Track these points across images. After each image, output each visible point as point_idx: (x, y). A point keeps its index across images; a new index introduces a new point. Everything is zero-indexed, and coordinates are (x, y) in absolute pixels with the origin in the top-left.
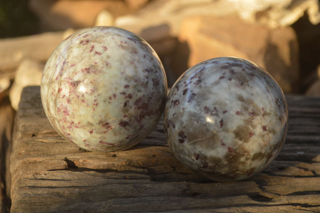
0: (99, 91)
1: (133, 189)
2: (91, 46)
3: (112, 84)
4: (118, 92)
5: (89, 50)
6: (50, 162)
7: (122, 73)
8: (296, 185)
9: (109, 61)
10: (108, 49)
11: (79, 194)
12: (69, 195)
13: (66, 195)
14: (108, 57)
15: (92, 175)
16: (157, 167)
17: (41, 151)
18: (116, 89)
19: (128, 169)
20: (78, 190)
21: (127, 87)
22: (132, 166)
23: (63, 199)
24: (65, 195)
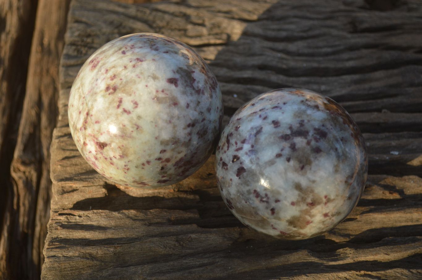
0: (129, 158)
1: (175, 244)
2: (119, 98)
3: (145, 151)
4: (152, 158)
5: (116, 104)
6: (88, 190)
7: (156, 138)
8: (373, 220)
9: (140, 123)
10: (139, 106)
11: (114, 254)
12: (103, 255)
13: (100, 255)
14: (139, 117)
15: (131, 218)
16: (211, 189)
17: (79, 165)
18: (150, 155)
19: (176, 196)
20: (113, 250)
21: (163, 151)
22: (181, 191)
23: (95, 262)
24: (98, 256)
